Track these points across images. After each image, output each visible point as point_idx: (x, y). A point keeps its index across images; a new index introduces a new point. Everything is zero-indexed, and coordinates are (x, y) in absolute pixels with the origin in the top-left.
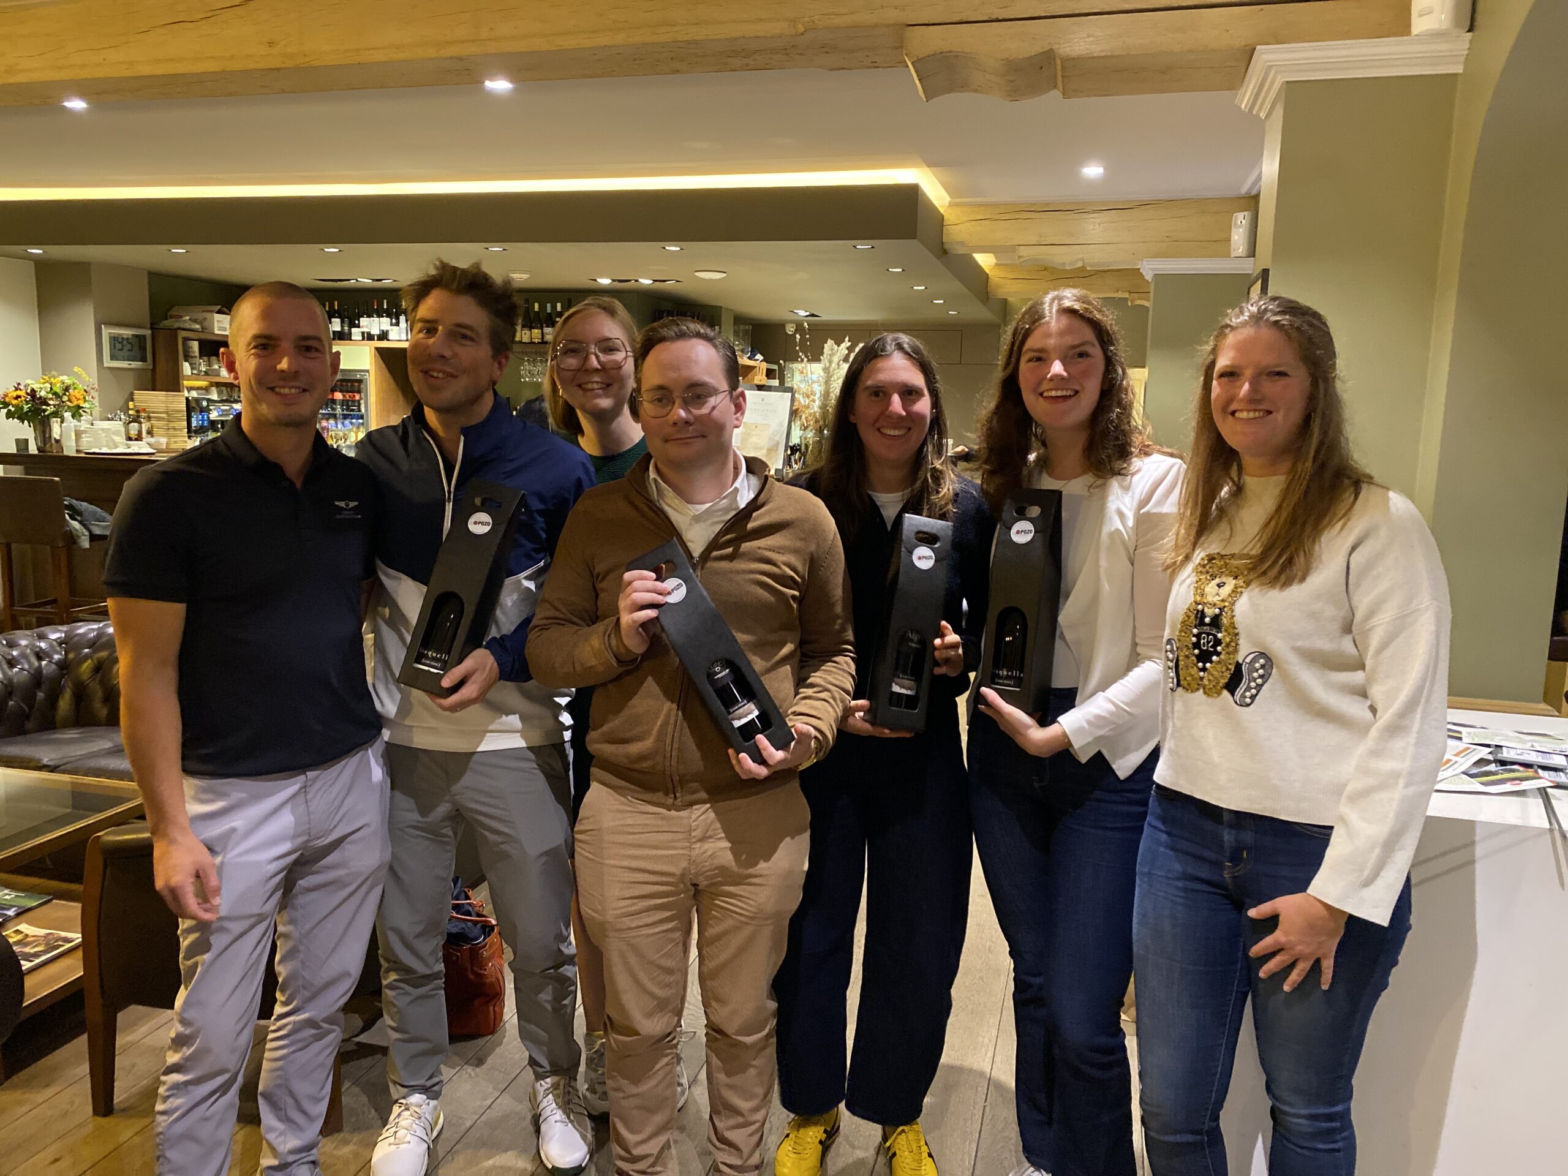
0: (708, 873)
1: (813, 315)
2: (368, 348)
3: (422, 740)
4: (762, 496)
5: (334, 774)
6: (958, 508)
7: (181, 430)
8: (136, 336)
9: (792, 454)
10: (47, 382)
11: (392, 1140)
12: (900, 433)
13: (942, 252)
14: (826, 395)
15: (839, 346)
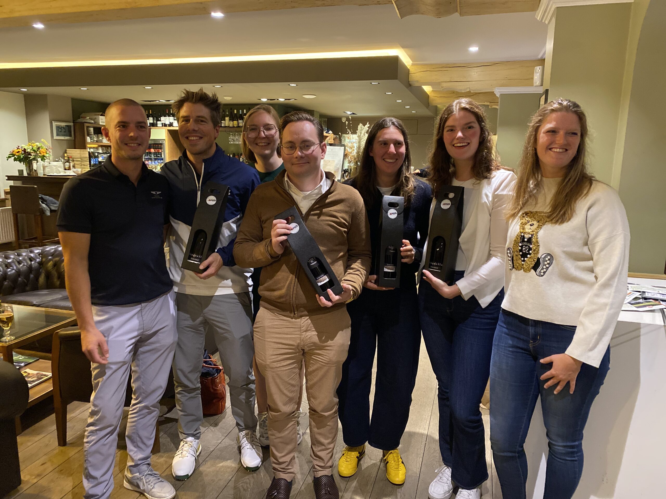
0: (309, 345)
1: (353, 114)
2: (164, 130)
3: (189, 291)
4: (332, 188)
5: (154, 305)
6: (415, 193)
7: (87, 165)
8: (67, 126)
9: (344, 173)
10: (30, 145)
11: (180, 455)
12: (393, 161)
13: (409, 85)
14: (359, 147)
15: (364, 126)
